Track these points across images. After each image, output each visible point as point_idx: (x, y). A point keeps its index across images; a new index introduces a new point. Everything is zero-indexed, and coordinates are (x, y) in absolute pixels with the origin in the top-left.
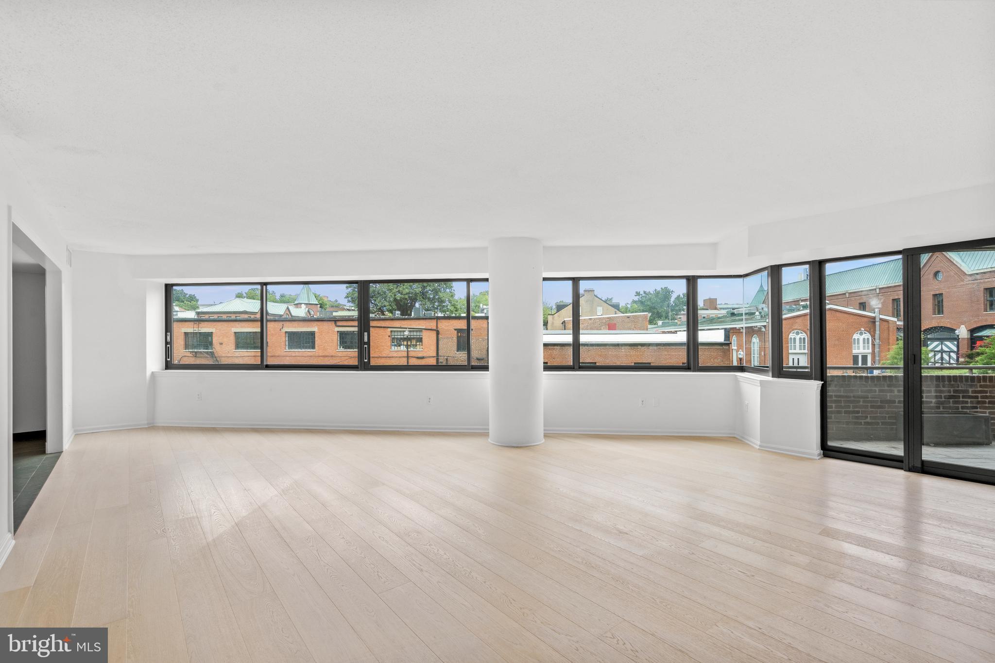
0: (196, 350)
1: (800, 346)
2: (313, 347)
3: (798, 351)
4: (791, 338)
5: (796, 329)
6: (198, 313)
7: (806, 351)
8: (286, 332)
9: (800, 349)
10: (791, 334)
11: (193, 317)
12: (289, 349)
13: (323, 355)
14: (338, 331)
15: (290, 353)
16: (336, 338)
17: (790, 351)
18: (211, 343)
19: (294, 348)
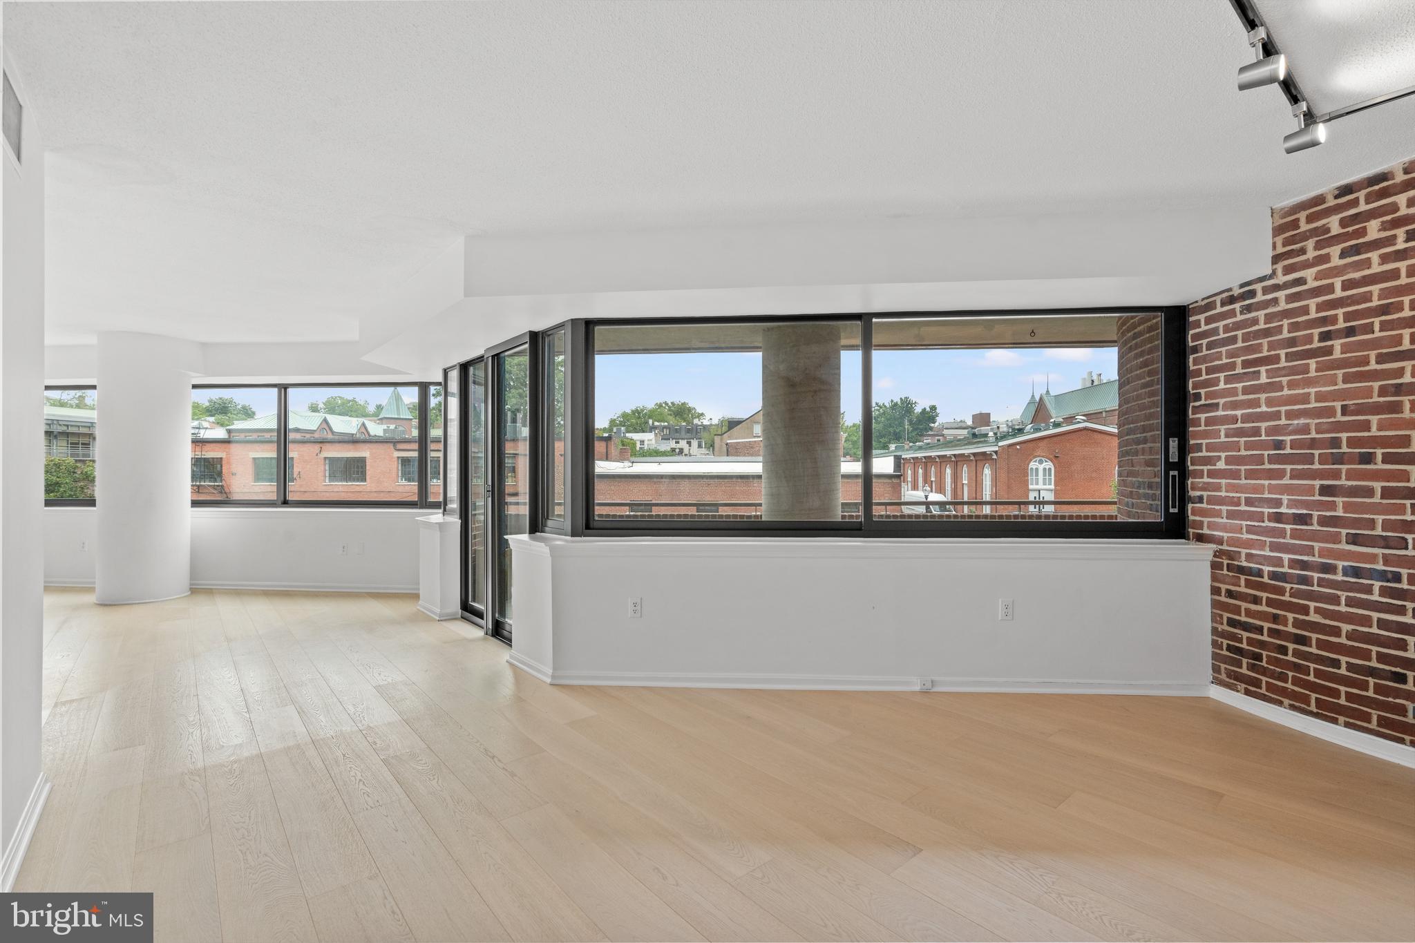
0: (198, 484)
1: (1044, 479)
2: (364, 480)
3: (1040, 486)
4: (1032, 469)
5: (1039, 456)
6: (229, 431)
7: (1052, 487)
8: (325, 458)
9: (1044, 484)
10: (1032, 463)
11: (222, 437)
12: (330, 482)
13: (378, 489)
14: (398, 457)
15: (331, 487)
16: (396, 467)
17: (1031, 487)
18: (220, 474)
19: (337, 481)
